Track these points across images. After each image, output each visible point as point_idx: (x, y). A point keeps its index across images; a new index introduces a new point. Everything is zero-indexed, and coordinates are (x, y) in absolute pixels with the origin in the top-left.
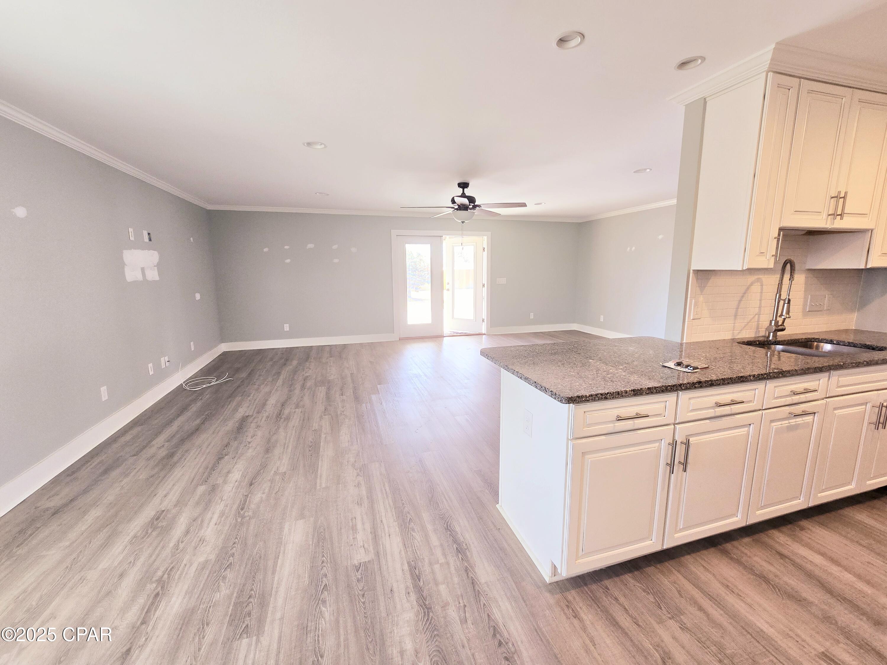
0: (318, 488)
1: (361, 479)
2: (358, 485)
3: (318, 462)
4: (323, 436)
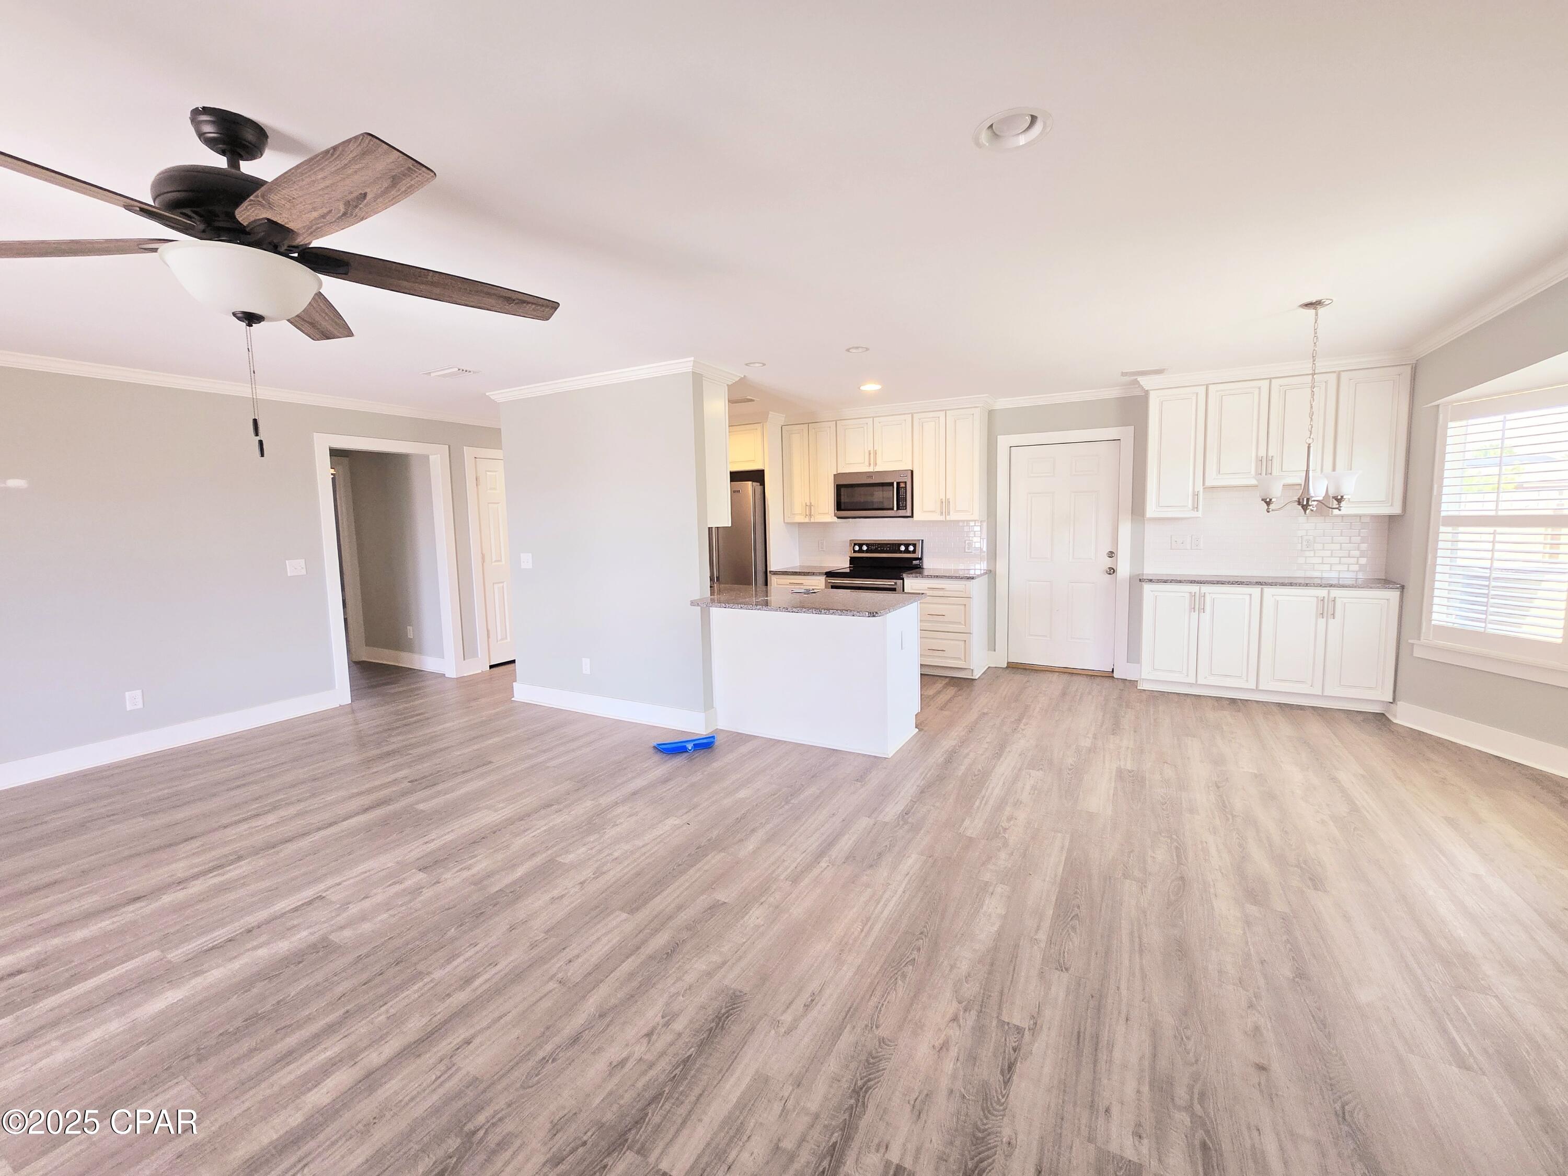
0: (1068, 836)
1: (1005, 824)
2: (1010, 819)
3: (1063, 873)
4: (1042, 936)
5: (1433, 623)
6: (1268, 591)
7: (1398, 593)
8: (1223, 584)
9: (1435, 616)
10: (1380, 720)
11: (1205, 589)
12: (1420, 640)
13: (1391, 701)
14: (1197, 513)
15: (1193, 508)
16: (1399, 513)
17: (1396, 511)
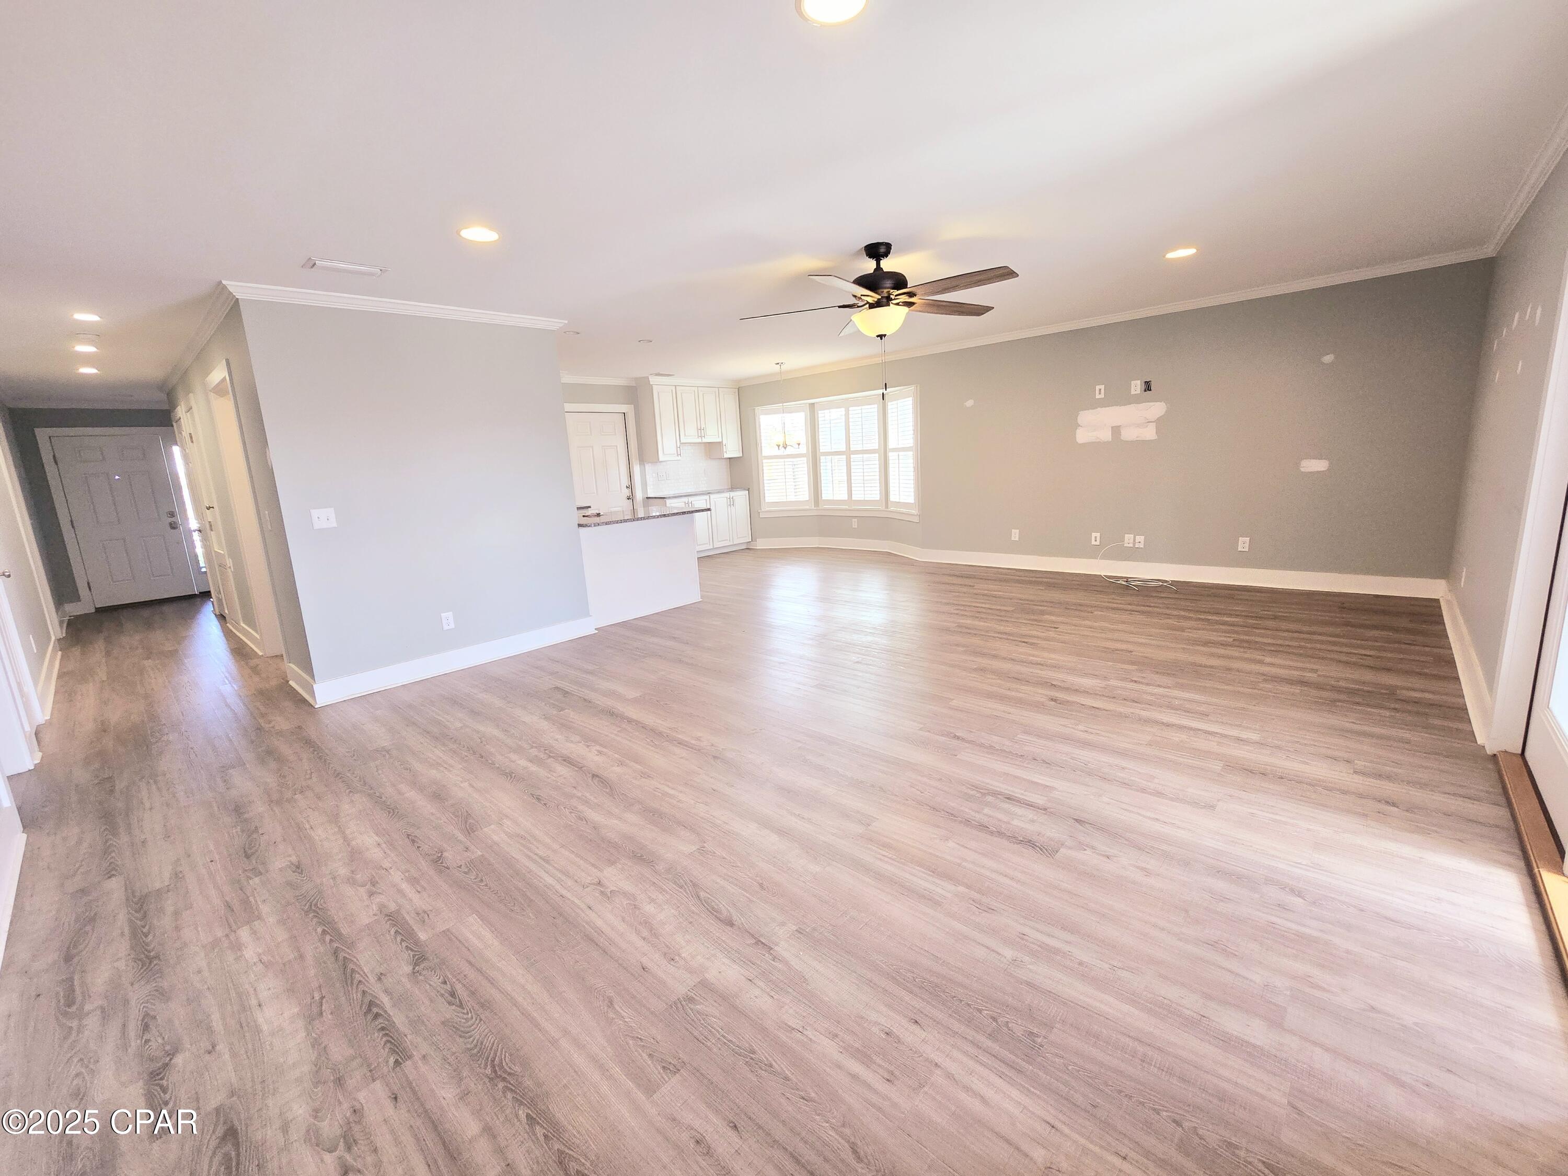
5: (766, 501)
6: (712, 497)
7: (747, 492)
9: (766, 498)
12: (761, 510)
13: (751, 541)
14: (679, 458)
15: (678, 455)
16: (741, 455)
17: (739, 454)
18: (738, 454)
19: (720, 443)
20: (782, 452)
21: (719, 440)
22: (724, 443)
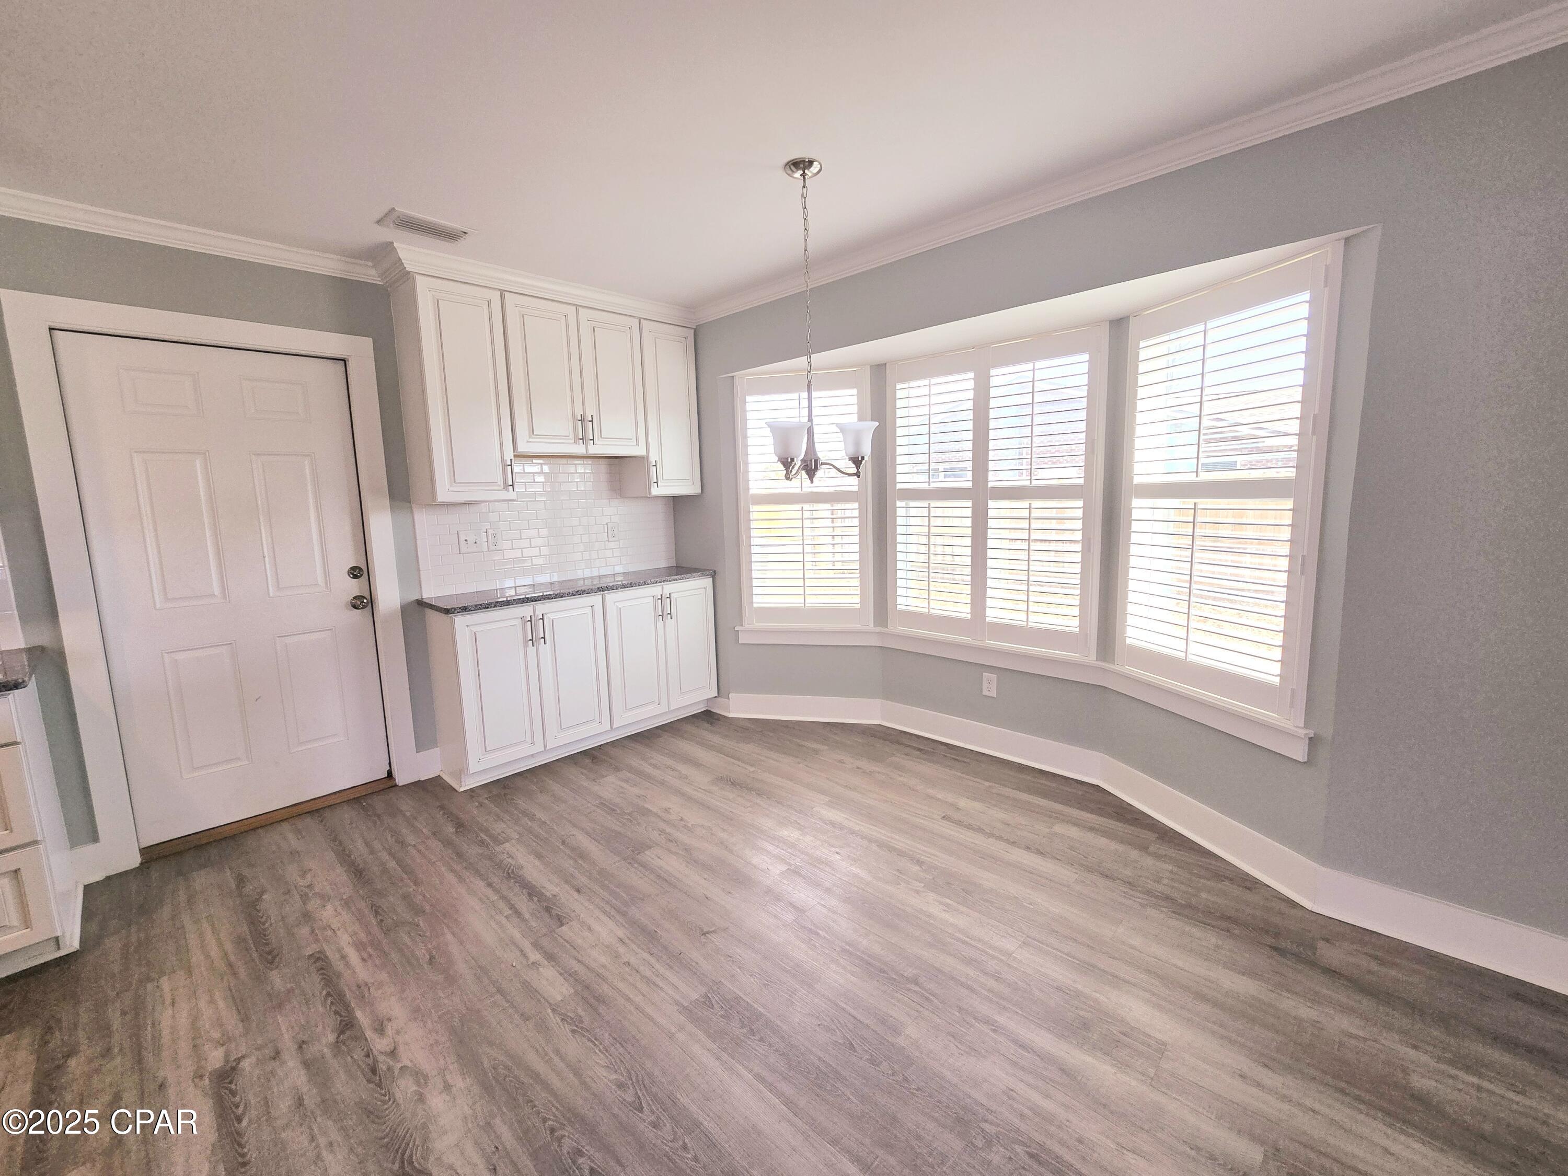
5: (755, 605)
6: (610, 596)
7: (712, 579)
8: (562, 597)
9: (756, 599)
10: (708, 717)
11: (541, 608)
12: (742, 625)
13: (717, 695)
14: (511, 495)
15: (506, 486)
16: (699, 491)
17: (694, 489)
18: (687, 487)
19: (641, 461)
20: (800, 484)
21: (640, 451)
22: (652, 460)
